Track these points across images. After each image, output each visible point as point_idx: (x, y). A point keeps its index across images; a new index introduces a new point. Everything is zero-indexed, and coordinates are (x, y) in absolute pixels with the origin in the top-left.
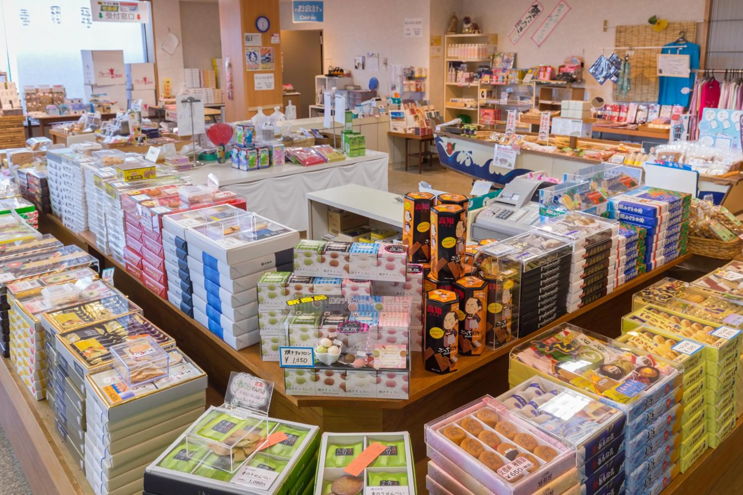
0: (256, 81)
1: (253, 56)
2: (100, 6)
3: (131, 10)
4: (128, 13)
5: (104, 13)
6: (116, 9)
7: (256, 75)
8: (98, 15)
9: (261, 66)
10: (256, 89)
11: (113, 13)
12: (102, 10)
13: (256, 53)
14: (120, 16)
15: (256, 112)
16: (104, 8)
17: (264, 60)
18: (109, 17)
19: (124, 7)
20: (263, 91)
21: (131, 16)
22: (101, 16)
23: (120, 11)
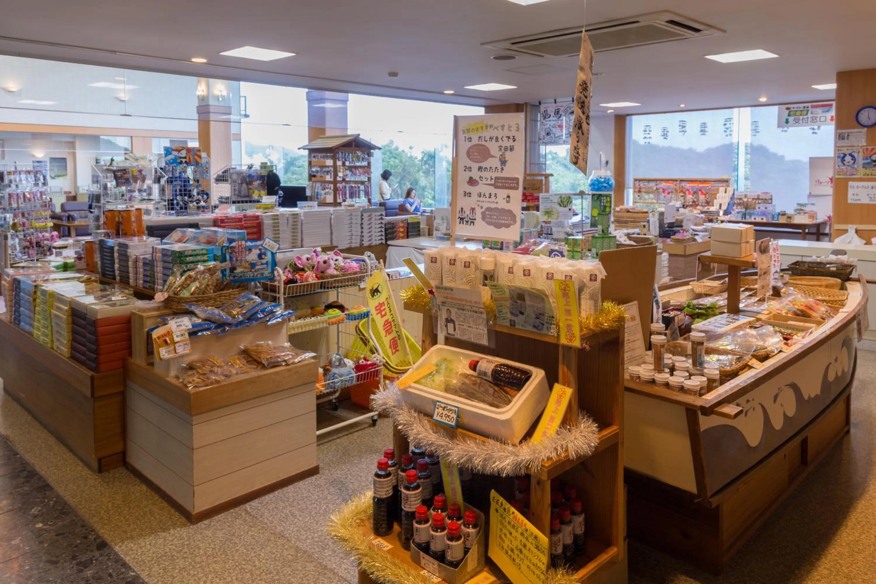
0: (850, 192)
1: (848, 158)
2: (787, 112)
3: (823, 112)
4: (819, 116)
5: (791, 119)
6: (805, 112)
7: (850, 183)
8: (785, 121)
9: (861, 172)
10: (849, 201)
11: (801, 118)
12: (789, 115)
13: (855, 155)
14: (810, 120)
15: (846, 231)
16: (791, 113)
17: (868, 164)
18: (797, 121)
19: (814, 110)
20: (862, 205)
21: (823, 119)
22: (787, 122)
23: (809, 115)
